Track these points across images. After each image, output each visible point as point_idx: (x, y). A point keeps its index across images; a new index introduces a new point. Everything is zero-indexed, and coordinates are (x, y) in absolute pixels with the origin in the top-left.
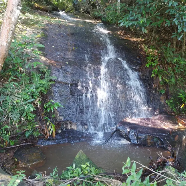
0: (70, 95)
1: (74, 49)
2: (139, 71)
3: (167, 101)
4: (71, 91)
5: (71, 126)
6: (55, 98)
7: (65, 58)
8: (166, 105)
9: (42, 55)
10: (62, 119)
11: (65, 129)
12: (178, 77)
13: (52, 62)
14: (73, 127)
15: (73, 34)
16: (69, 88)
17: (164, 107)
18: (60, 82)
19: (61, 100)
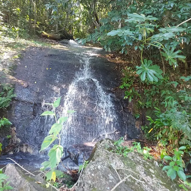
0: (33, 116)
1: (47, 69)
2: (113, 93)
3: (142, 127)
4: (34, 111)
5: (26, 149)
6: (15, 118)
7: (35, 78)
8: (141, 132)
9: (11, 75)
10: (19, 142)
11: (18, 151)
12: (156, 100)
13: (19, 81)
14: (28, 150)
15: (51, 55)
16: (32, 109)
17: (139, 134)
18: (23, 102)
19: (21, 121)
